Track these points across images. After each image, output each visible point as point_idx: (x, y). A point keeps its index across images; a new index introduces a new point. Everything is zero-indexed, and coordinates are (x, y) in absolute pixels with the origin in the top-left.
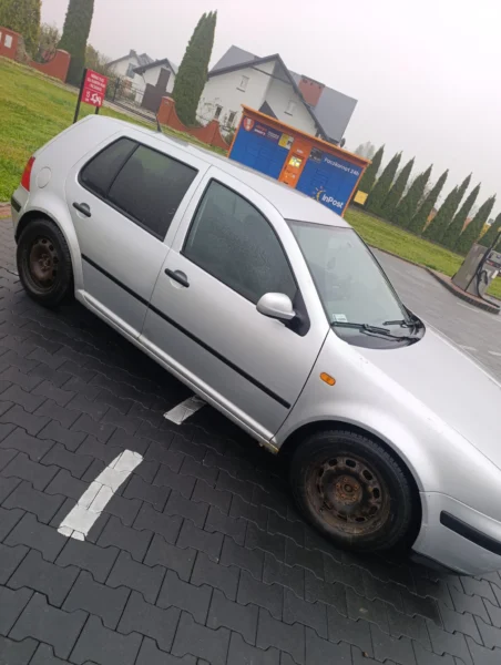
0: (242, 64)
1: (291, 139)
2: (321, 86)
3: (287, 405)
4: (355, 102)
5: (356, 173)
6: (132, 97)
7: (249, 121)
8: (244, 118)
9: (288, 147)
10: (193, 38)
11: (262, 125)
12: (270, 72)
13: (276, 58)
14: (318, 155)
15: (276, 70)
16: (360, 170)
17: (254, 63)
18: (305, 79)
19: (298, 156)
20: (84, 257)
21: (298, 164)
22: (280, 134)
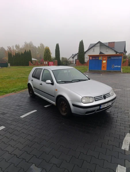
0: (92, 47)
1: (102, 57)
2: (114, 42)
3: (54, 97)
4: (125, 42)
5: (121, 58)
6: (73, 63)
7: (91, 58)
8: (89, 57)
9: (101, 59)
10: (79, 47)
11: (94, 57)
12: (99, 45)
13: (99, 42)
14: (110, 58)
15: (100, 44)
16: (122, 57)
17: (95, 45)
18: (109, 43)
19: (104, 60)
20: (34, 87)
21: (105, 62)
22: (99, 57)
